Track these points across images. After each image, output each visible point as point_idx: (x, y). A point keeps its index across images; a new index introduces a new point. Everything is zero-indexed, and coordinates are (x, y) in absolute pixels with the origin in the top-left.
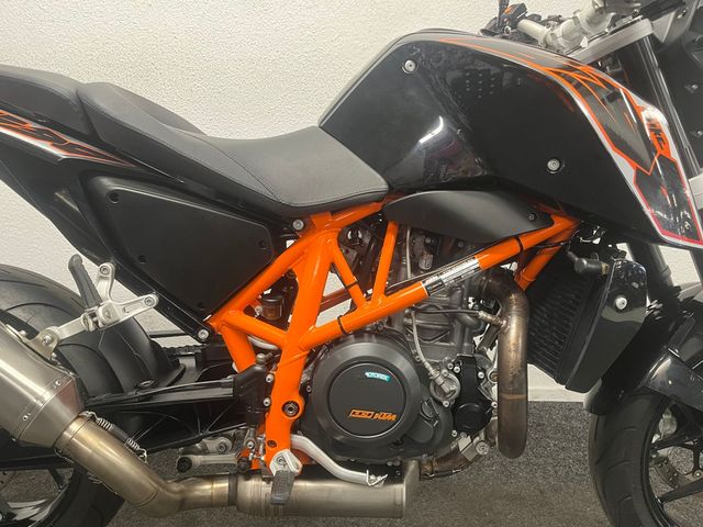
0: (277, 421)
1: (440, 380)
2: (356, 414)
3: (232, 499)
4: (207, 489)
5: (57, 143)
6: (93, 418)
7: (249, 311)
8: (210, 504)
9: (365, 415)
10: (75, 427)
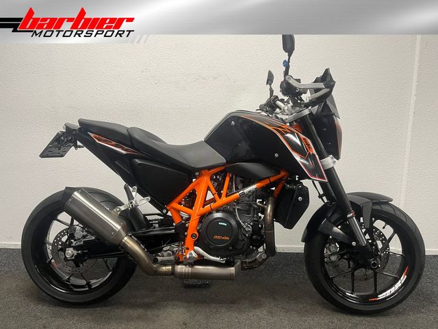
0: (189, 241)
1: (245, 227)
2: (216, 237)
3: (173, 273)
4: (164, 268)
5: (123, 149)
6: (131, 236)
7: (180, 204)
8: (165, 274)
9: (219, 237)
10: (126, 238)
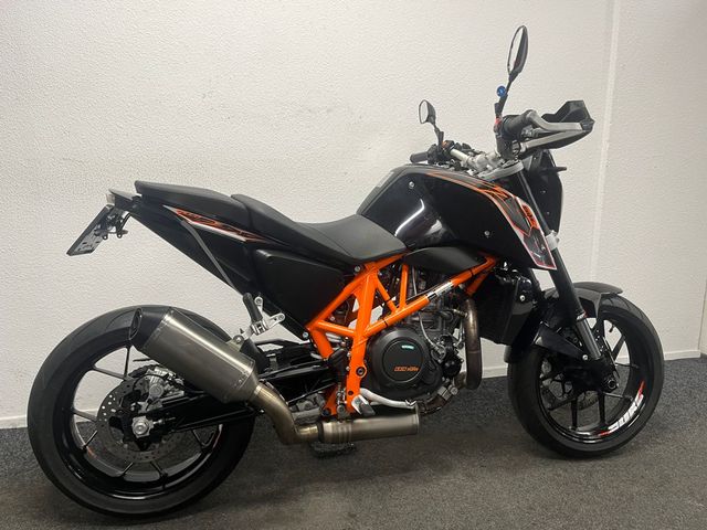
0: (353, 379)
1: (436, 348)
2: (398, 369)
3: (321, 436)
4: (307, 430)
6: (264, 383)
7: (328, 320)
9: (403, 369)
